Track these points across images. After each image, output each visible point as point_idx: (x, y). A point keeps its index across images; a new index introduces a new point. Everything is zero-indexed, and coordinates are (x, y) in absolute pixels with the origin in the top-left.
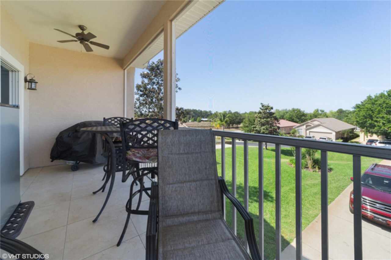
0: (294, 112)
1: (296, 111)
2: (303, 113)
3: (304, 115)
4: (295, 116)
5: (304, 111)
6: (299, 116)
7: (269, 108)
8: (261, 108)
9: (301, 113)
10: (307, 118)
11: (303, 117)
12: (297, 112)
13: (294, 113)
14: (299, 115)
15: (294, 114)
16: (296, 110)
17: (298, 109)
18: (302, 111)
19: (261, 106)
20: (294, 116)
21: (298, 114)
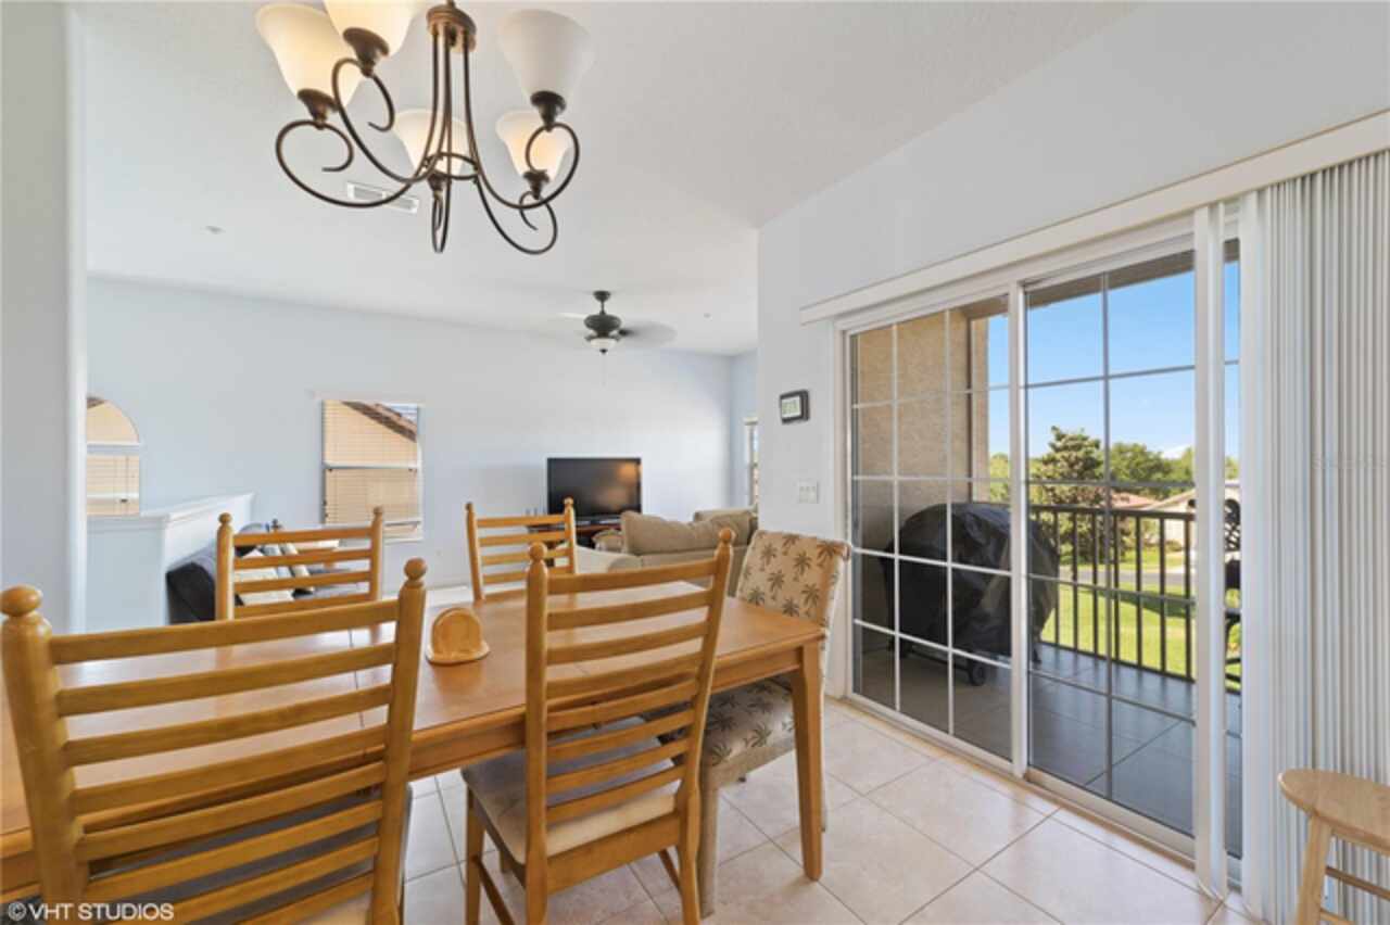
0: (1122, 456)
1: (1129, 455)
2: (1158, 459)
3: (1161, 466)
4: (1128, 472)
5: (1160, 453)
6: (1141, 472)
7: (1086, 443)
8: (1053, 446)
9: (1151, 460)
10: (1173, 476)
11: (1159, 475)
12: (1133, 459)
13: (1123, 459)
14: (1143, 466)
15: (1125, 463)
16: (1132, 450)
17: (1136, 445)
18: (1150, 453)
19: (1052, 438)
20: (1124, 469)
21: (1138, 464)
